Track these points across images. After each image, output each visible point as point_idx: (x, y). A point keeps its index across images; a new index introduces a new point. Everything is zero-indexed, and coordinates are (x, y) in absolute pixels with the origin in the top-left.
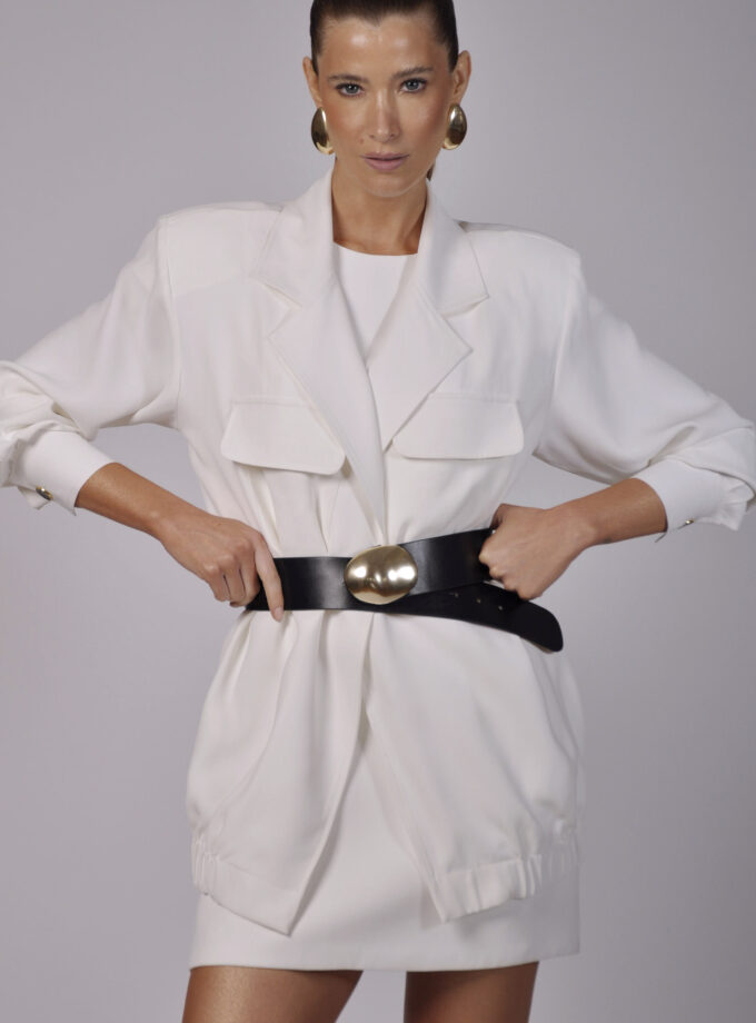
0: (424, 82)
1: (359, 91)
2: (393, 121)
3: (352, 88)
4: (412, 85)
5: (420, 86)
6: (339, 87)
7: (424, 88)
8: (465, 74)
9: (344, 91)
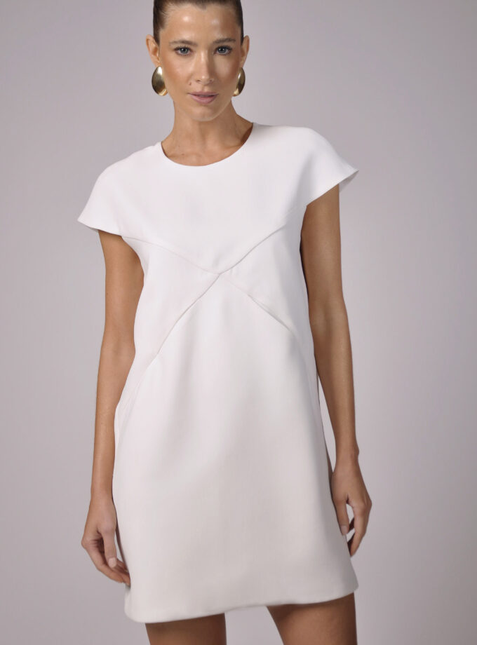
0: (230, 49)
1: (189, 52)
3: (184, 50)
4: (222, 50)
5: (227, 51)
6: (176, 49)
8: (245, 50)
9: (179, 52)
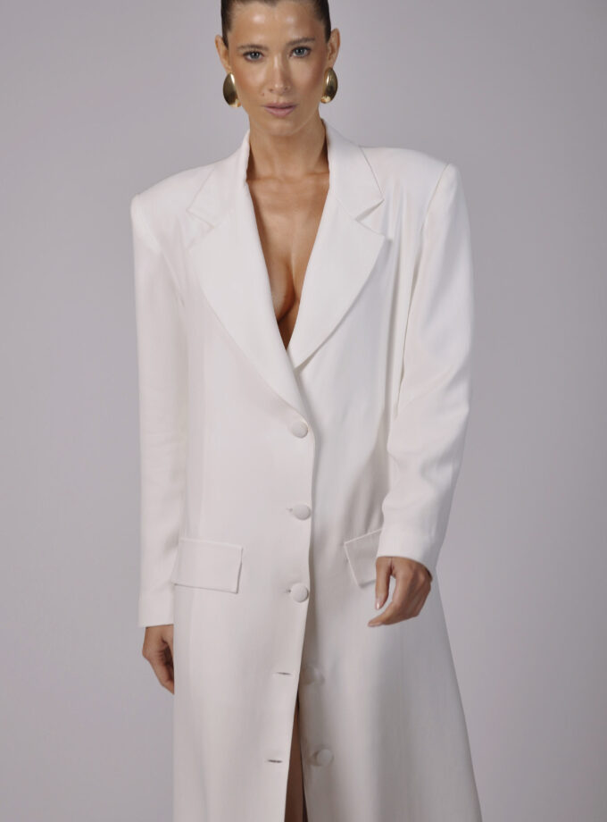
2: (287, 78)
7: (309, 54)
